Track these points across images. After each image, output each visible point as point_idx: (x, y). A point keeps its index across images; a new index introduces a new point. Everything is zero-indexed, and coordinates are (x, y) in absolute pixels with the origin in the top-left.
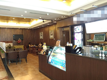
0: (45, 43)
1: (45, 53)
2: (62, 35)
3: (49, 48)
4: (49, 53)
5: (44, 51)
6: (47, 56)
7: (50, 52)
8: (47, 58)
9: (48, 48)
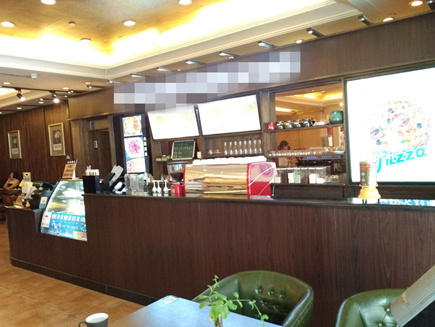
0: (29, 174)
1: (28, 205)
2: (89, 145)
3: (41, 189)
4: (41, 202)
5: (26, 197)
6: (35, 211)
7: (43, 200)
8: (37, 217)
9: (38, 187)
